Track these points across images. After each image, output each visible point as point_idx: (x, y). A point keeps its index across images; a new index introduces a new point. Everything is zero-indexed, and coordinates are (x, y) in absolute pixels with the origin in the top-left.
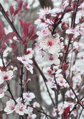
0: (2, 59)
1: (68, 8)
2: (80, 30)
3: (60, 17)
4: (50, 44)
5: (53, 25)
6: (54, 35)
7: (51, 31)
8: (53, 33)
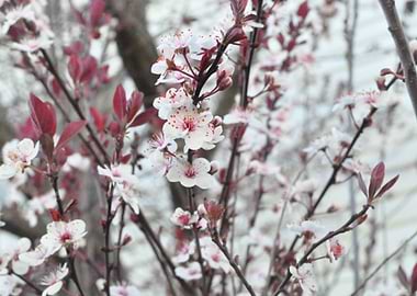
0: (56, 190)
1: (234, 32)
2: (269, 127)
3: (214, 57)
4: (189, 126)
5: (195, 77)
6: (198, 106)
7: (191, 93)
8: (197, 99)
